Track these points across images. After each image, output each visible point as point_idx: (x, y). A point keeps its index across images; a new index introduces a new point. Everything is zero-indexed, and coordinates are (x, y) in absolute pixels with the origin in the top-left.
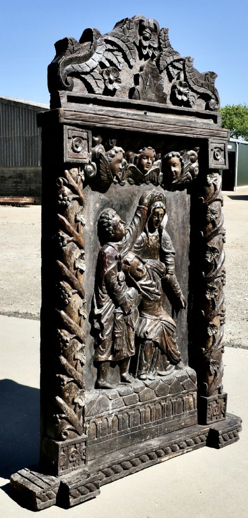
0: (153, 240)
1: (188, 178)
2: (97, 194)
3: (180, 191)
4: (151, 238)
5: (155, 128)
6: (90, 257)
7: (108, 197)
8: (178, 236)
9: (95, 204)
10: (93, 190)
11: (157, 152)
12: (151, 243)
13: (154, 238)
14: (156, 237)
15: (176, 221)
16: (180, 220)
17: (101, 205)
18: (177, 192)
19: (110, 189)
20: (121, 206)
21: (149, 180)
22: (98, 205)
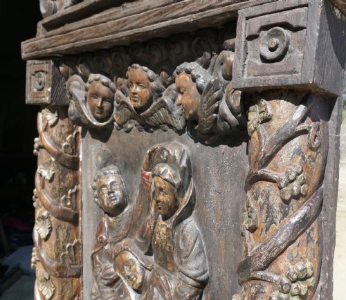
0: (161, 233)
1: (224, 118)
2: (98, 143)
3: (231, 145)
4: (160, 228)
5: (113, 29)
6: (94, 227)
7: (110, 149)
8: (222, 243)
9: (97, 158)
10: (93, 137)
11: (157, 70)
12: (158, 238)
13: (164, 230)
14: (168, 229)
15: (221, 212)
16: (229, 211)
17: (104, 159)
18: (223, 148)
19: (112, 137)
20: (126, 163)
21: (164, 124)
22: (100, 159)
